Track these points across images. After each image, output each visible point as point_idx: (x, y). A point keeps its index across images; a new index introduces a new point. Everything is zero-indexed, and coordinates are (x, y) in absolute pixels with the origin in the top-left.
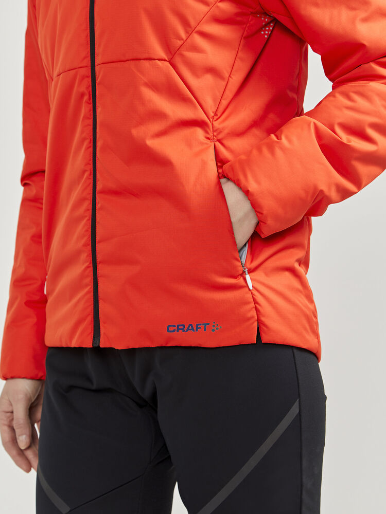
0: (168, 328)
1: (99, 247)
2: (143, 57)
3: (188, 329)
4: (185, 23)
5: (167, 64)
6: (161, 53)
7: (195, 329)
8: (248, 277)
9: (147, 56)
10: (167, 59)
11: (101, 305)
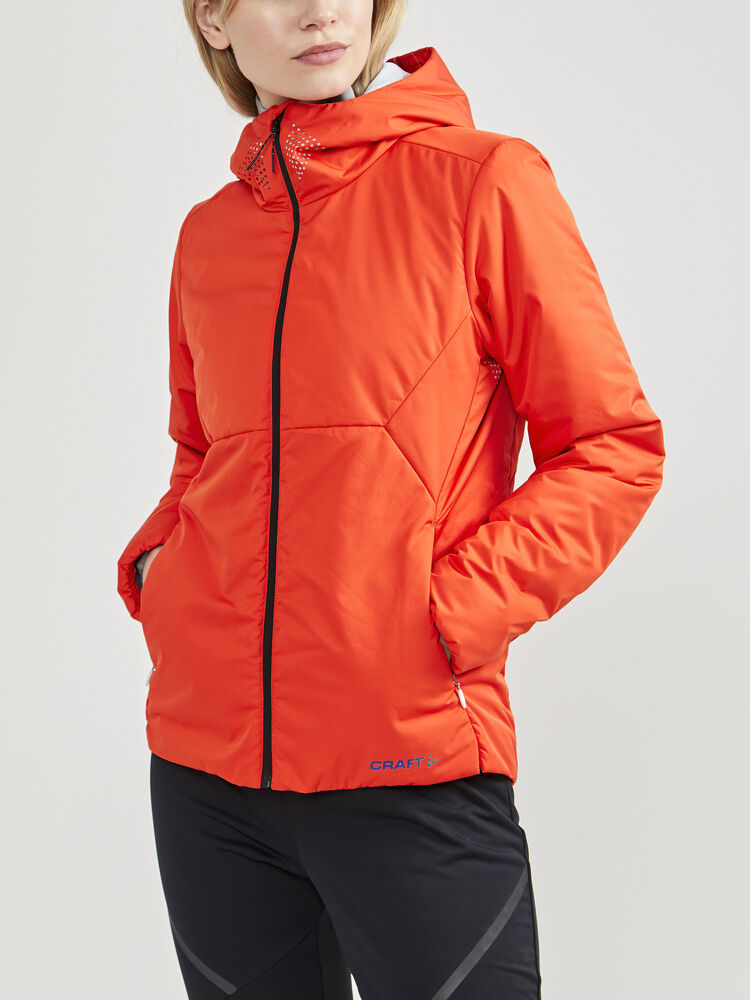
0: (372, 765)
1: (276, 660)
2: (352, 423)
3: (397, 766)
4: (404, 379)
5: (383, 429)
6: (377, 418)
7: (406, 765)
8: (460, 692)
9: (357, 422)
10: (381, 424)
11: (276, 735)
